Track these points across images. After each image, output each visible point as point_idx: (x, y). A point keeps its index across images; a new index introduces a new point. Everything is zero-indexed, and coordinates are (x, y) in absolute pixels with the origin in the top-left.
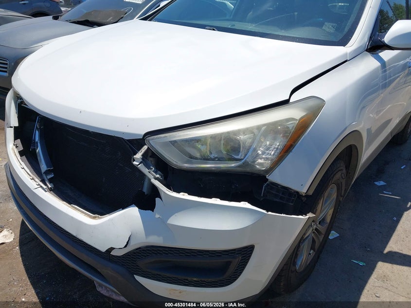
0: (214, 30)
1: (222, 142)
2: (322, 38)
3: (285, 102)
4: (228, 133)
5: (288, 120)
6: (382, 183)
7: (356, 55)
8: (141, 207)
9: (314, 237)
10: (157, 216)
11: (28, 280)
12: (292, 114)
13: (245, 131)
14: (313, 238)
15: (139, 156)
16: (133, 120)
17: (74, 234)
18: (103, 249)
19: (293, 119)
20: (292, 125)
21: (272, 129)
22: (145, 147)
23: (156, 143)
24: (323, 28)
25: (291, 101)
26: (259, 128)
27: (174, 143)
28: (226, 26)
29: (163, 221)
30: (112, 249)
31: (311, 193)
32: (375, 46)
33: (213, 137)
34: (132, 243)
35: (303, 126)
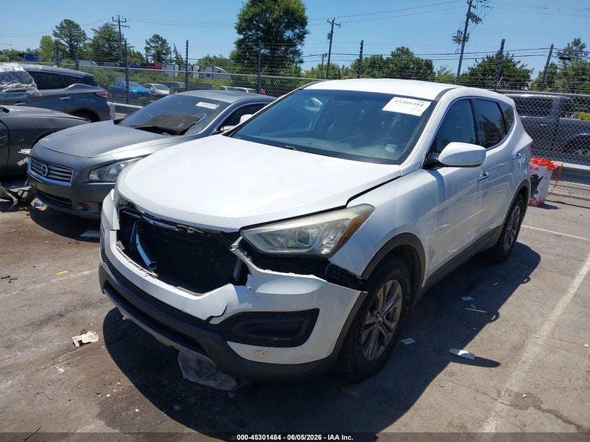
0: (292, 149)
1: (297, 233)
2: (384, 157)
3: (344, 207)
4: (301, 228)
5: (344, 220)
6: (470, 298)
7: (410, 171)
8: (235, 284)
9: (382, 330)
10: (249, 287)
11: (119, 370)
12: (348, 216)
13: (312, 227)
14: (380, 331)
15: (236, 243)
16: (232, 218)
17: (180, 309)
18: (204, 318)
19: (348, 219)
20: (347, 224)
21: (333, 226)
22: (241, 238)
23: (247, 235)
24: (386, 148)
25: (348, 206)
26: (322, 225)
27: (260, 235)
28: (303, 145)
29: (253, 291)
30: (211, 317)
31: (366, 278)
32: (430, 164)
33: (290, 230)
34: (228, 311)
35: (356, 224)
